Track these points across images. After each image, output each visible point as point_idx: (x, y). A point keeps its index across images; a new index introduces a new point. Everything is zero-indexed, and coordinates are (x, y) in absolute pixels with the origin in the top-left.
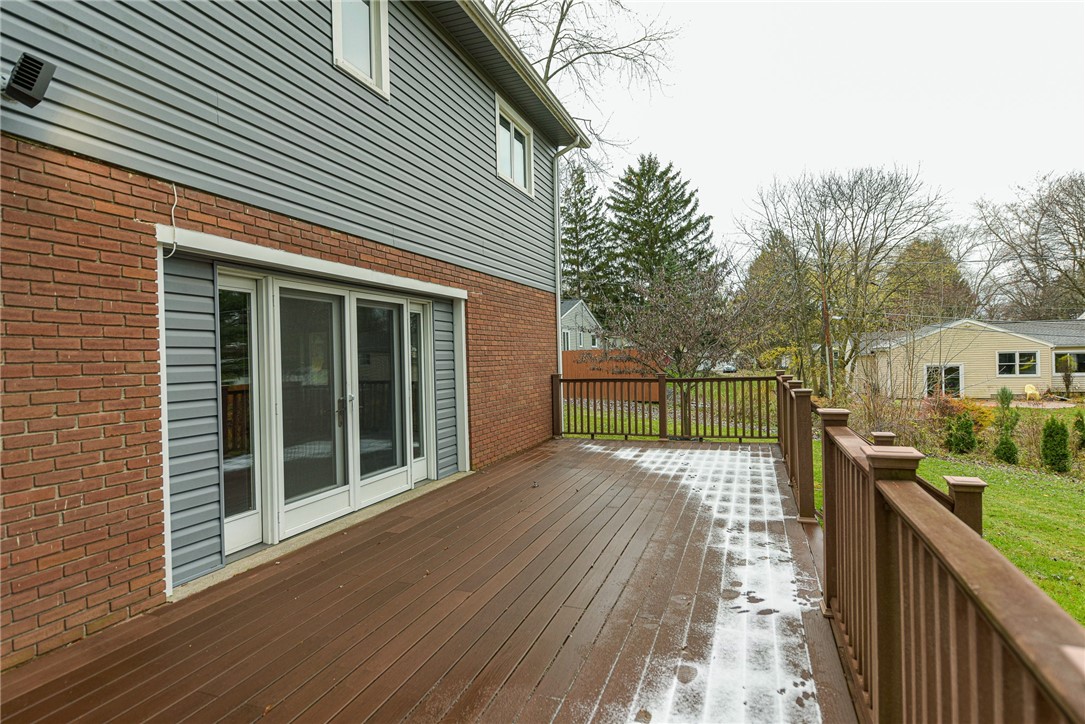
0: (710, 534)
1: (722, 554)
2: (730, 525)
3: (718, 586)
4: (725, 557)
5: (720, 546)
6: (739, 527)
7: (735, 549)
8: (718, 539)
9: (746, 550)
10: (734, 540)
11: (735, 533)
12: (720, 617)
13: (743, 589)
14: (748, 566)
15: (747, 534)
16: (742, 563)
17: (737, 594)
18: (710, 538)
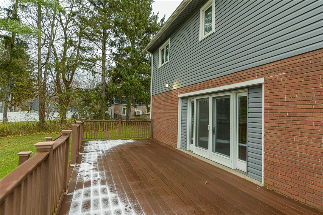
0: (105, 176)
1: (99, 170)
2: (99, 182)
3: (98, 164)
4: (98, 169)
5: (100, 172)
6: (95, 182)
7: (95, 172)
8: (102, 175)
9: (92, 173)
10: (96, 175)
11: (96, 178)
12: (97, 160)
13: (92, 165)
14: (92, 169)
15: (92, 179)
16: (93, 169)
17: (94, 164)
18: (105, 174)
